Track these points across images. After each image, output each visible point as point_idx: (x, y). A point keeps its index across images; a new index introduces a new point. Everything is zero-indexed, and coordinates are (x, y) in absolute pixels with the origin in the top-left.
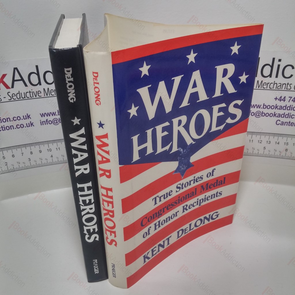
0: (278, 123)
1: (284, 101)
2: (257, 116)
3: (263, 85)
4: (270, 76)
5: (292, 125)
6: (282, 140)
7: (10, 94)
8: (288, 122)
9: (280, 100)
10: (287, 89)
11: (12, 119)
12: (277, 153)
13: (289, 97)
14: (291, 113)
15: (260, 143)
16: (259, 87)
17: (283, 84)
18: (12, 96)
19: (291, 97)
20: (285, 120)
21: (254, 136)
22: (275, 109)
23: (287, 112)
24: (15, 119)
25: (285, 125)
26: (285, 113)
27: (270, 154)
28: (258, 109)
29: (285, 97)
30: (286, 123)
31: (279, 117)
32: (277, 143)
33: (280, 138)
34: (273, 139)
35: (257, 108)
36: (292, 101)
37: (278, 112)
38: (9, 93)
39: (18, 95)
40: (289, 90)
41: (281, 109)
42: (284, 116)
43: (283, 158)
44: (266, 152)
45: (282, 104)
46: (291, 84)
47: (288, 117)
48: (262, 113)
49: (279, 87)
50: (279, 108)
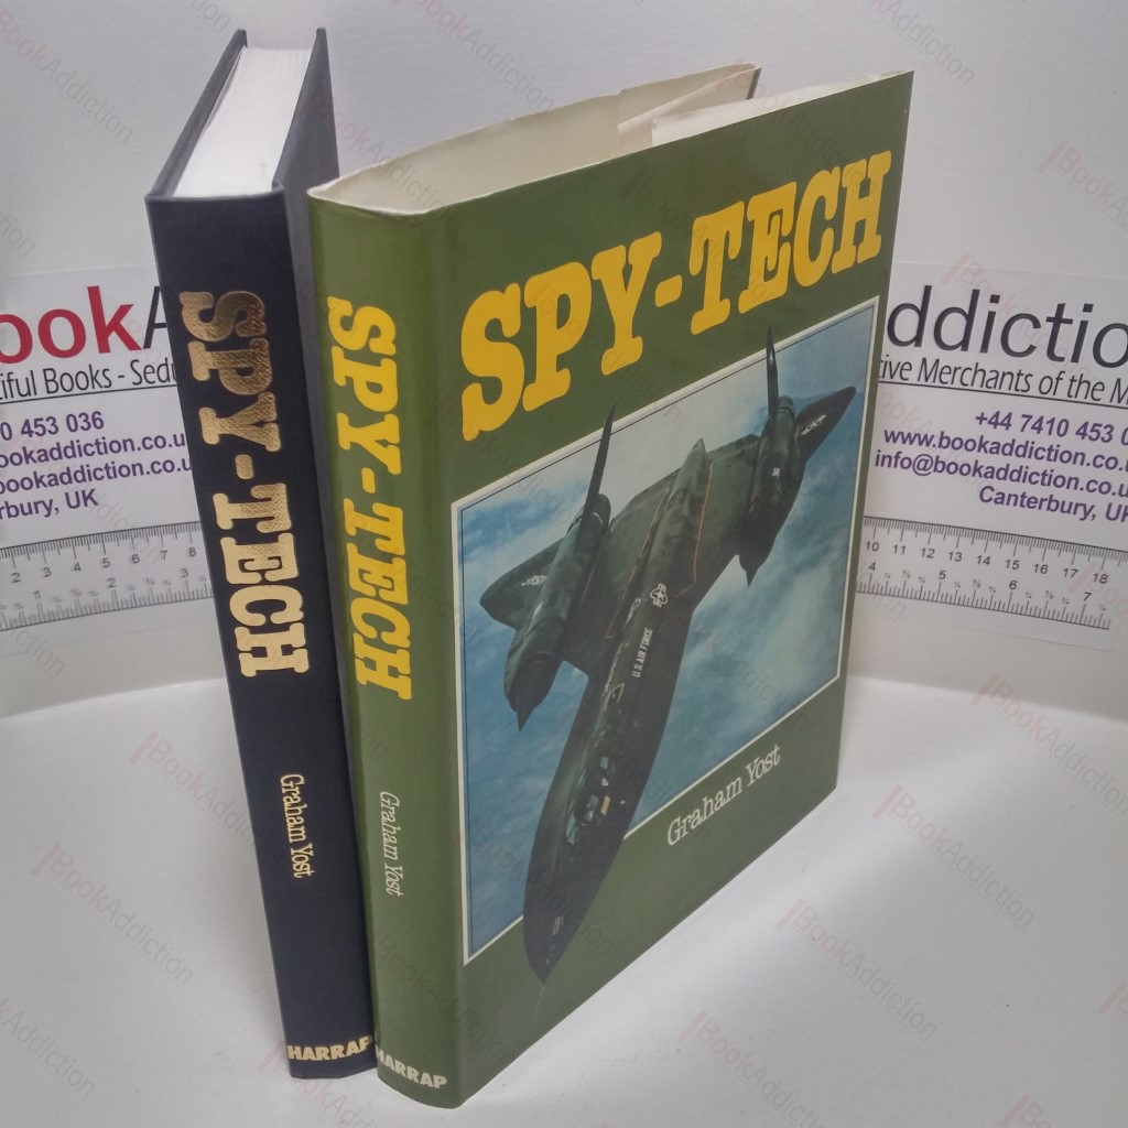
0: (986, 498)
1: (1008, 426)
2: (919, 469)
3: (941, 373)
4: (964, 344)
5: (1031, 505)
6: (1000, 552)
7: (139, 367)
8: (1019, 494)
9: (996, 424)
10: (1017, 390)
11: (138, 443)
12: (983, 593)
13: (1024, 416)
14: (1027, 467)
15: (929, 556)
16: (927, 379)
17: (1004, 374)
18: (145, 373)
19: (1030, 417)
20: (1008, 487)
21: (909, 534)
22: (979, 451)
23: (1015, 463)
24: (148, 443)
25: (1008, 504)
26: (1008, 465)
27: (961, 593)
28: (924, 449)
29: (1009, 416)
30: (1013, 499)
31: (992, 477)
32: (983, 559)
33: (994, 545)
34: (972, 549)
35: (920, 443)
36: (1033, 428)
37: (986, 460)
38: (135, 364)
39: (163, 369)
40: (1024, 394)
41: (997, 453)
42: (1007, 473)
43: (1001, 609)
44: (948, 588)
45: (1000, 435)
46: (1031, 375)
47: (1018, 480)
48: (937, 462)
49: (992, 383)
50: (992, 449)
